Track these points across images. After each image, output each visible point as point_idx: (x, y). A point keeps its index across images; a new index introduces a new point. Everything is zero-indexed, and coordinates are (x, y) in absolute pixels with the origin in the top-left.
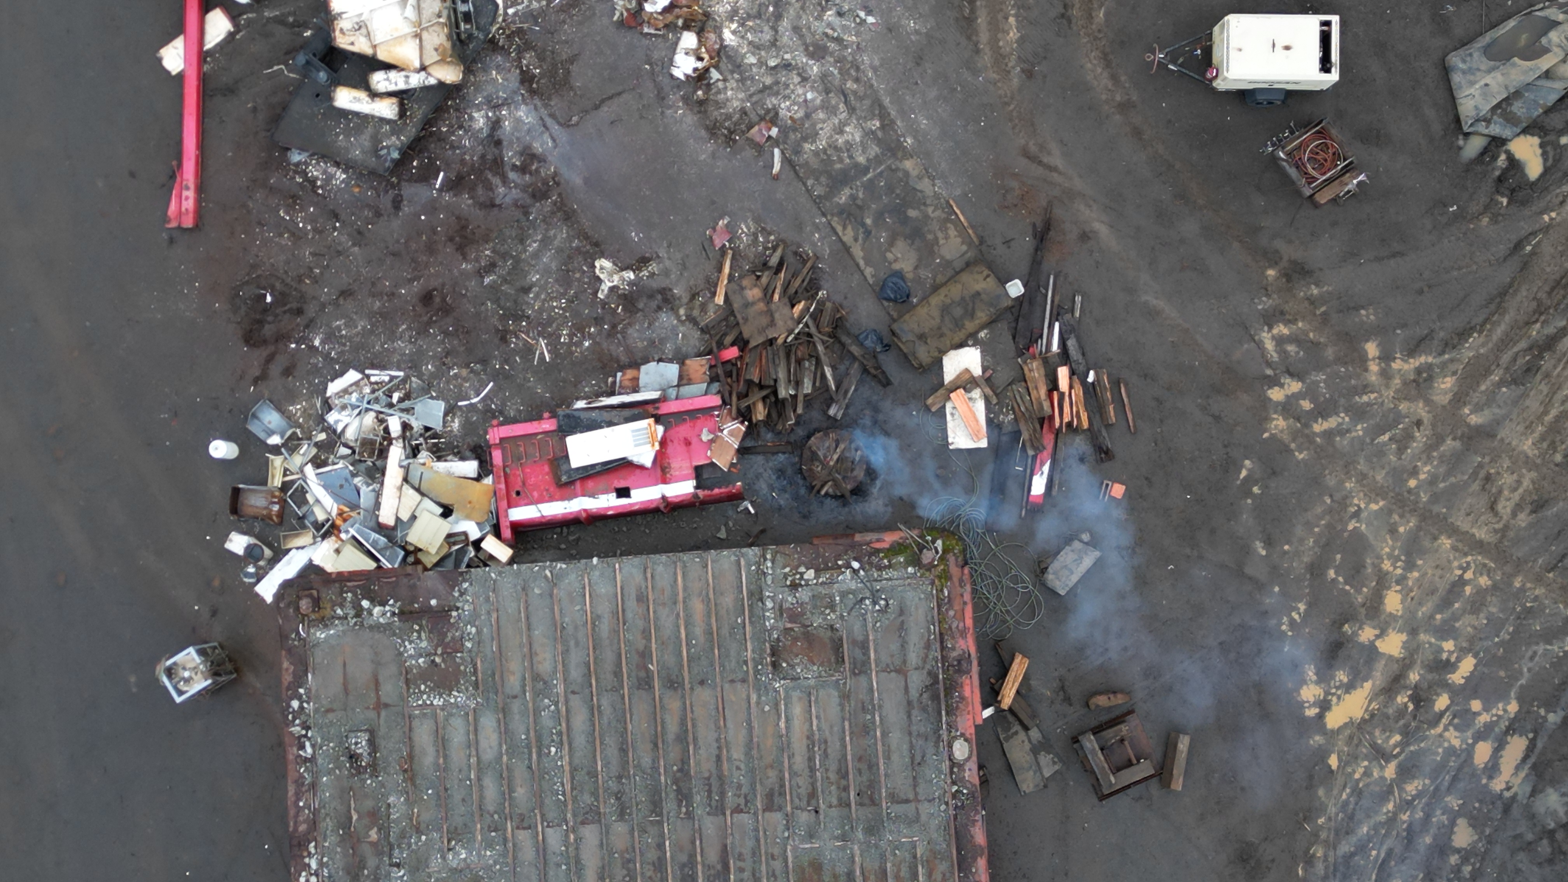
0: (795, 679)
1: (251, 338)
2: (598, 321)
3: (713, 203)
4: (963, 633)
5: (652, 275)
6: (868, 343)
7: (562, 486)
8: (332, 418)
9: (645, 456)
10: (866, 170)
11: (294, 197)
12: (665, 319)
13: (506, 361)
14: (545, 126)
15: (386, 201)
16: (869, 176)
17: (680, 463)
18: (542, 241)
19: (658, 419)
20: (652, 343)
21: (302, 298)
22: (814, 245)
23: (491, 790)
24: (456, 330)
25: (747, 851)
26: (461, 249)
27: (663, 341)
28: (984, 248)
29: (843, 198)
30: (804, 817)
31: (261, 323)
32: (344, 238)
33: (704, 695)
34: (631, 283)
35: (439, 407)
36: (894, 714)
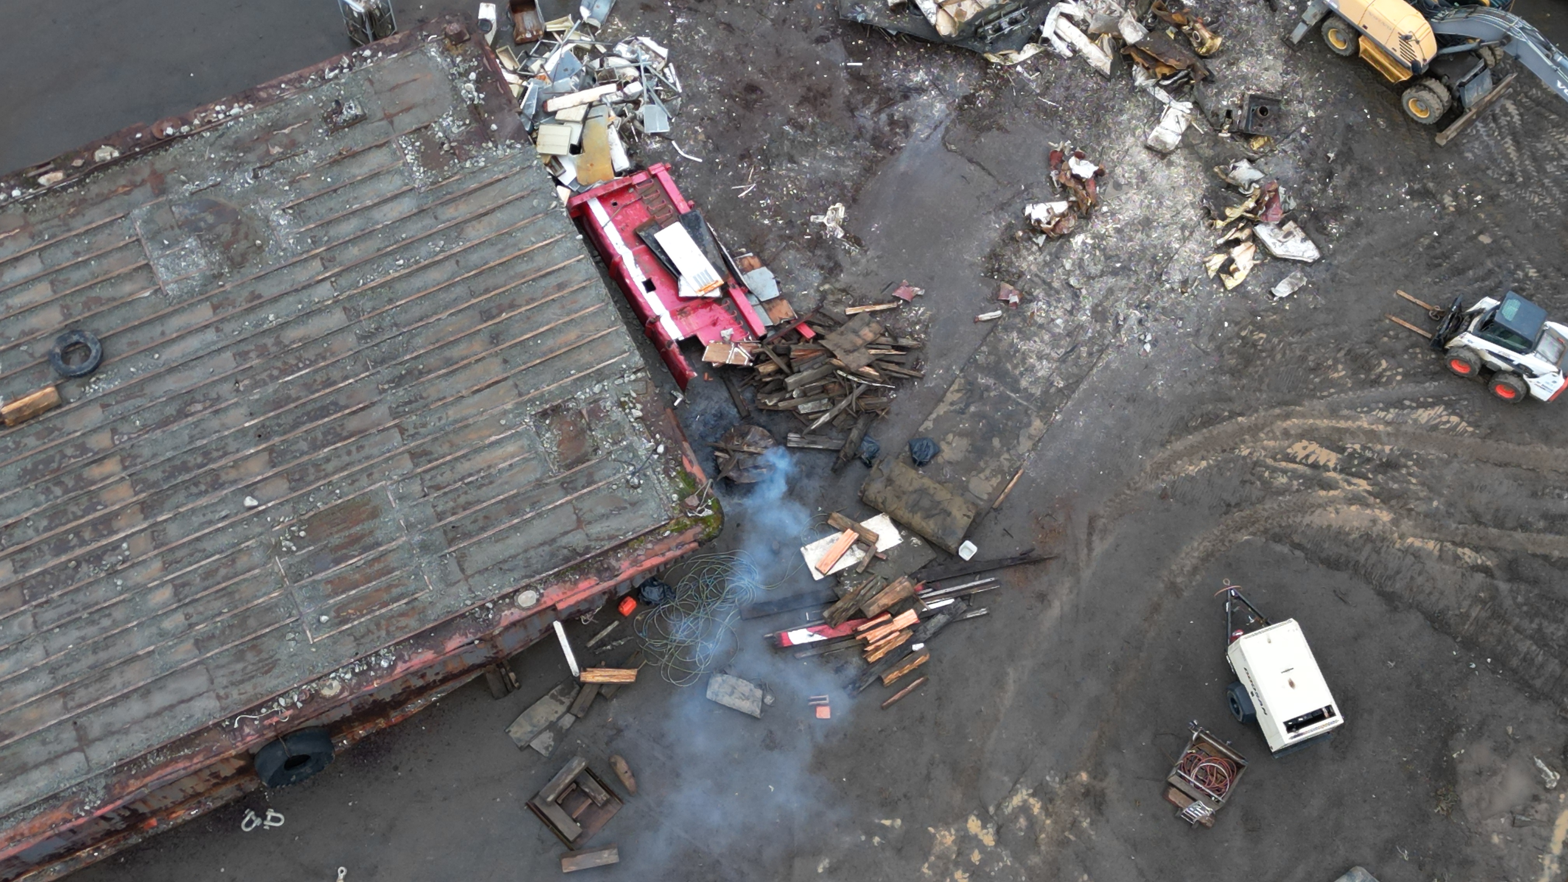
0: (538, 434)
2: (790, 223)
3: (932, 278)
4: (635, 562)
5: (848, 252)
6: (865, 445)
7: (637, 233)
8: (622, 46)
9: (688, 288)
10: (1016, 390)
12: (815, 276)
13: (725, 165)
14: (936, 127)
15: (820, 31)
16: (1012, 395)
17: (696, 324)
18: (838, 157)
19: (724, 289)
20: (790, 272)
22: (932, 373)
26: (804, 100)
27: (795, 280)
28: (993, 514)
29: (982, 380)
30: (415, 487)
32: (775, 11)
33: (495, 370)
34: (834, 238)
35: (664, 127)
36: (539, 531)
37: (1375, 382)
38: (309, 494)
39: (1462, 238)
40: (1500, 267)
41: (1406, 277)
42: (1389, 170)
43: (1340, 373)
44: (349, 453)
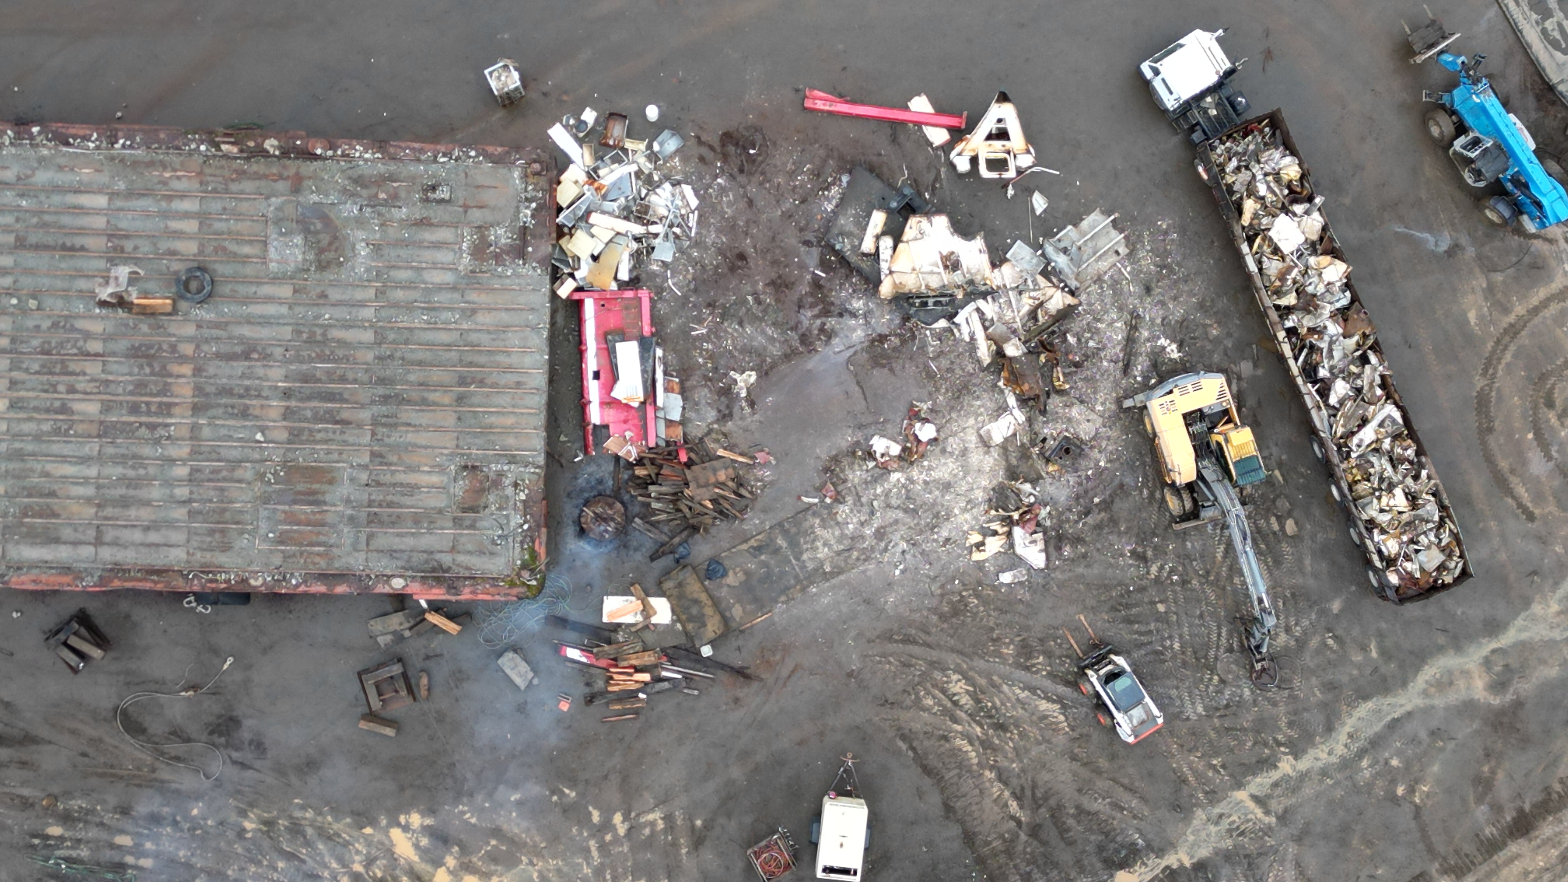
0: (455, 480)
1: (727, 137)
2: (715, 369)
3: (787, 455)
4: (473, 592)
5: (742, 409)
6: (681, 549)
7: (606, 334)
8: (667, 186)
9: (619, 392)
10: (797, 559)
11: (818, 175)
12: (712, 414)
13: (694, 306)
14: (850, 347)
15: (810, 236)
16: (793, 561)
17: (612, 416)
18: (773, 337)
19: (643, 403)
20: (697, 404)
21: (751, 174)
22: (752, 519)
23: (403, 275)
24: (718, 274)
25: (345, 437)
26: (772, 283)
27: (697, 411)
28: (737, 633)
29: (781, 541)
30: (364, 477)
31: (737, 145)
32: (788, 205)
33: (450, 420)
34: (738, 394)
35: (669, 259)
36: (427, 541)
37: (1027, 668)
38: (297, 449)
39: (1146, 600)
40: (1158, 631)
41: (1093, 608)
42: (1128, 529)
43: (1009, 651)
44: (334, 432)
